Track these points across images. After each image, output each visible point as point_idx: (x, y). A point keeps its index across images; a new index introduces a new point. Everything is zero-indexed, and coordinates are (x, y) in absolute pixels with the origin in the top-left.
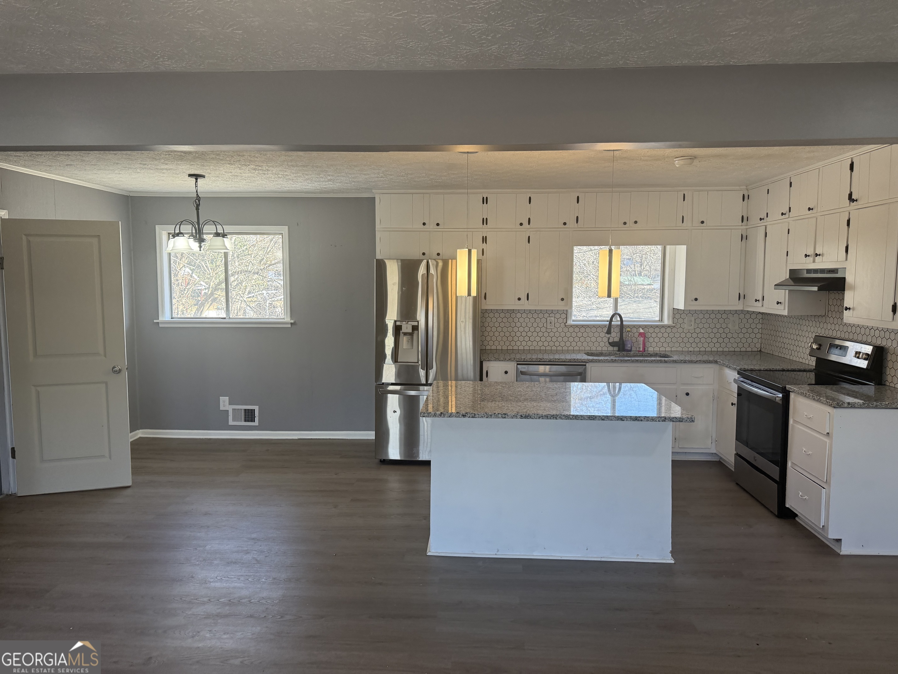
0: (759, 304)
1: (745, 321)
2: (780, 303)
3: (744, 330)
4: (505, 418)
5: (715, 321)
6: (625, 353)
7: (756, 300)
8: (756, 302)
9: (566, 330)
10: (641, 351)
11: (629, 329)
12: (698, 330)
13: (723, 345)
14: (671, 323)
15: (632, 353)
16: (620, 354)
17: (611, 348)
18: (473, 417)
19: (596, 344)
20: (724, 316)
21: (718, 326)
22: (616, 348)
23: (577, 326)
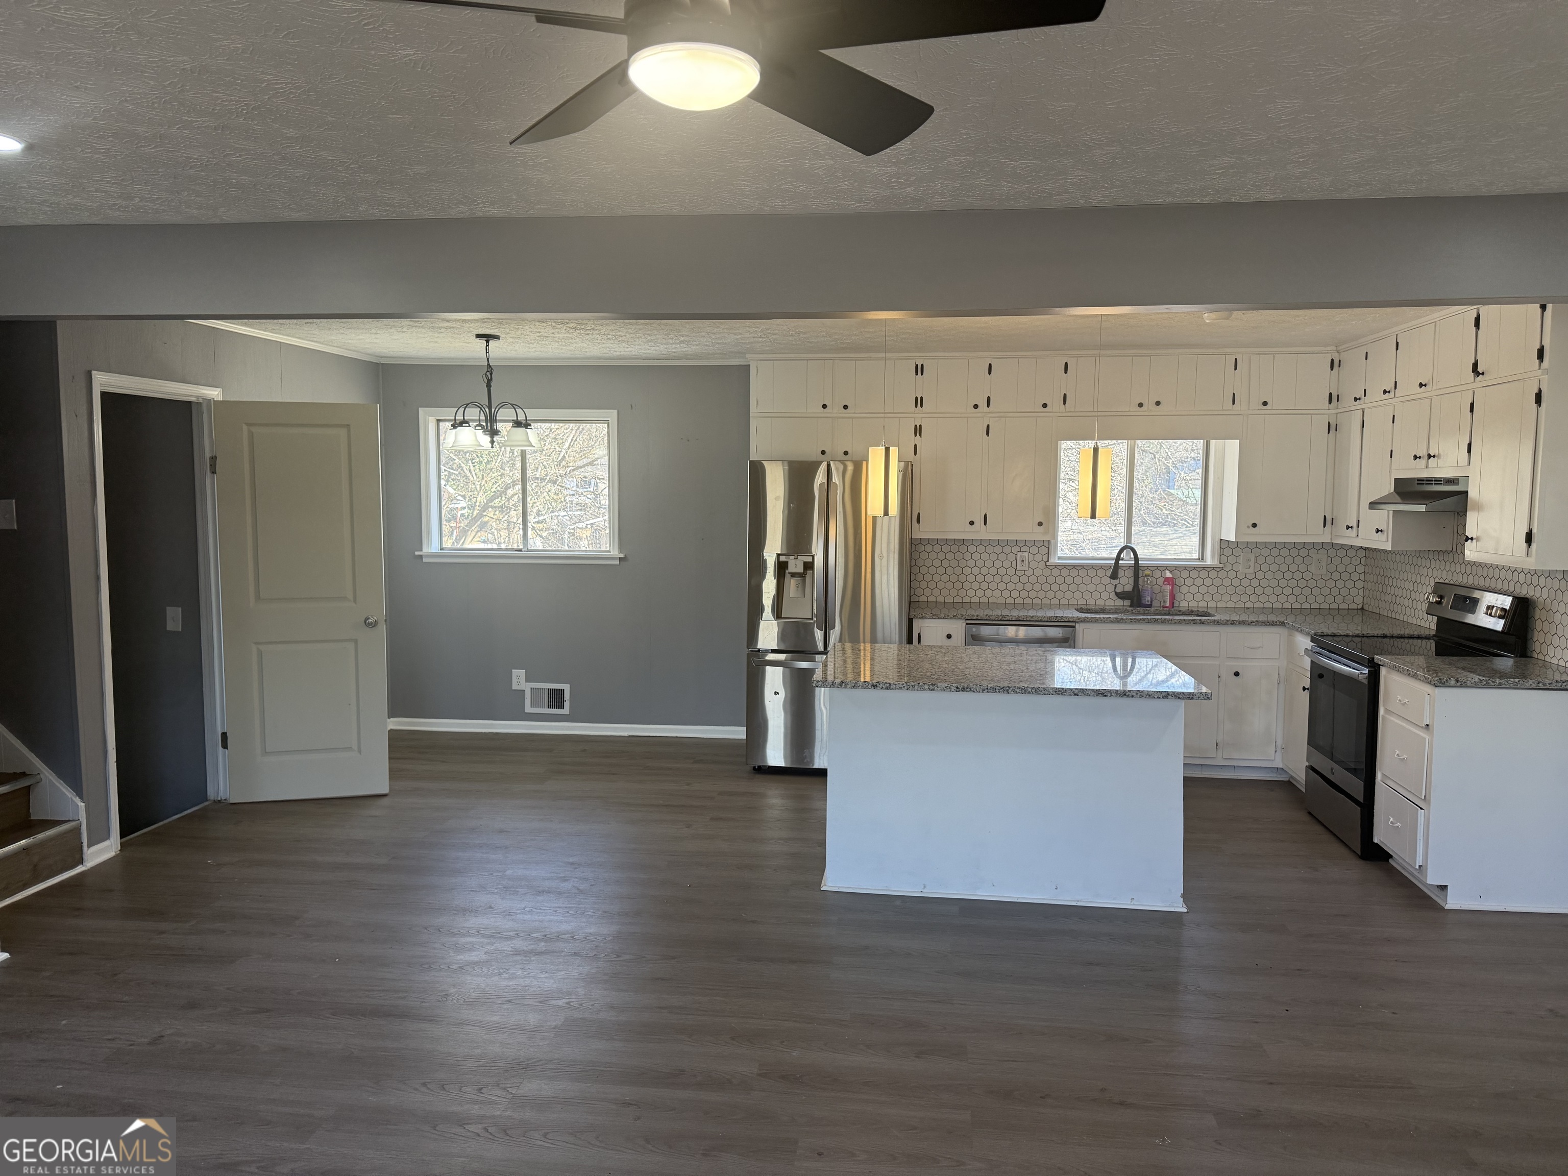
0: (1352, 533)
1: (1337, 561)
2: (1381, 531)
3: (1336, 576)
4: (933, 690)
5: (1289, 560)
6: (1141, 610)
7: (1348, 527)
8: (1347, 529)
9: (1047, 572)
10: (1167, 607)
11: (1147, 572)
12: (1260, 575)
13: (1302, 599)
14: (1216, 563)
15: (1152, 609)
16: (1134, 611)
17: (1119, 602)
18: (887, 688)
19: (1096, 595)
20: (1303, 552)
21: (1293, 568)
22: (1127, 602)
23: (1065, 566)
